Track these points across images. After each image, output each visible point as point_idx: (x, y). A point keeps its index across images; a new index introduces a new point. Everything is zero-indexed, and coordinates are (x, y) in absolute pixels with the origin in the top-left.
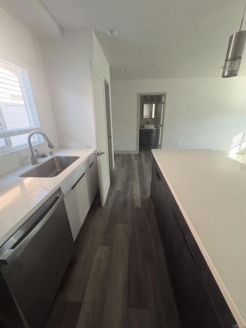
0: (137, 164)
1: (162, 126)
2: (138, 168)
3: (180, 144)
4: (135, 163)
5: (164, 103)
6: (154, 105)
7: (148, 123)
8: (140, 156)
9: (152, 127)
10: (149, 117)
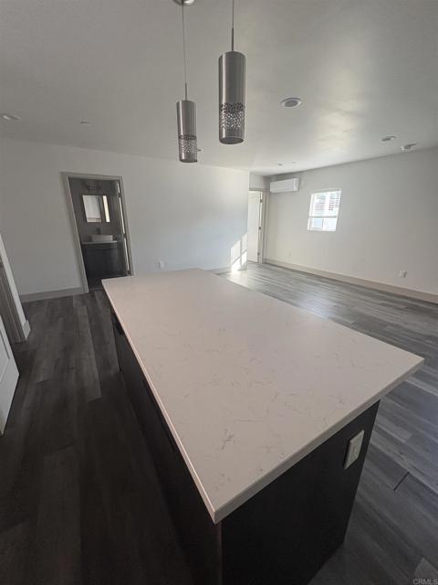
0: (86, 313)
1: (125, 236)
2: (90, 321)
3: (162, 266)
4: (82, 312)
5: (120, 195)
6: (105, 198)
7: (99, 232)
8: (93, 296)
9: (109, 239)
10: (100, 221)
